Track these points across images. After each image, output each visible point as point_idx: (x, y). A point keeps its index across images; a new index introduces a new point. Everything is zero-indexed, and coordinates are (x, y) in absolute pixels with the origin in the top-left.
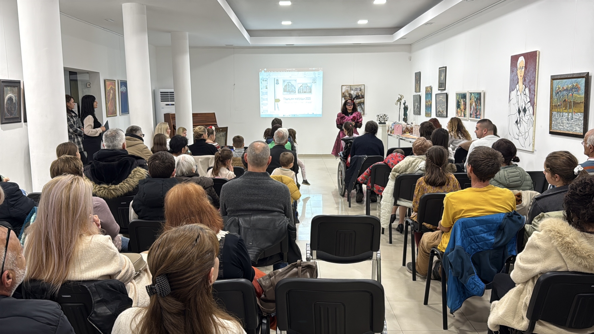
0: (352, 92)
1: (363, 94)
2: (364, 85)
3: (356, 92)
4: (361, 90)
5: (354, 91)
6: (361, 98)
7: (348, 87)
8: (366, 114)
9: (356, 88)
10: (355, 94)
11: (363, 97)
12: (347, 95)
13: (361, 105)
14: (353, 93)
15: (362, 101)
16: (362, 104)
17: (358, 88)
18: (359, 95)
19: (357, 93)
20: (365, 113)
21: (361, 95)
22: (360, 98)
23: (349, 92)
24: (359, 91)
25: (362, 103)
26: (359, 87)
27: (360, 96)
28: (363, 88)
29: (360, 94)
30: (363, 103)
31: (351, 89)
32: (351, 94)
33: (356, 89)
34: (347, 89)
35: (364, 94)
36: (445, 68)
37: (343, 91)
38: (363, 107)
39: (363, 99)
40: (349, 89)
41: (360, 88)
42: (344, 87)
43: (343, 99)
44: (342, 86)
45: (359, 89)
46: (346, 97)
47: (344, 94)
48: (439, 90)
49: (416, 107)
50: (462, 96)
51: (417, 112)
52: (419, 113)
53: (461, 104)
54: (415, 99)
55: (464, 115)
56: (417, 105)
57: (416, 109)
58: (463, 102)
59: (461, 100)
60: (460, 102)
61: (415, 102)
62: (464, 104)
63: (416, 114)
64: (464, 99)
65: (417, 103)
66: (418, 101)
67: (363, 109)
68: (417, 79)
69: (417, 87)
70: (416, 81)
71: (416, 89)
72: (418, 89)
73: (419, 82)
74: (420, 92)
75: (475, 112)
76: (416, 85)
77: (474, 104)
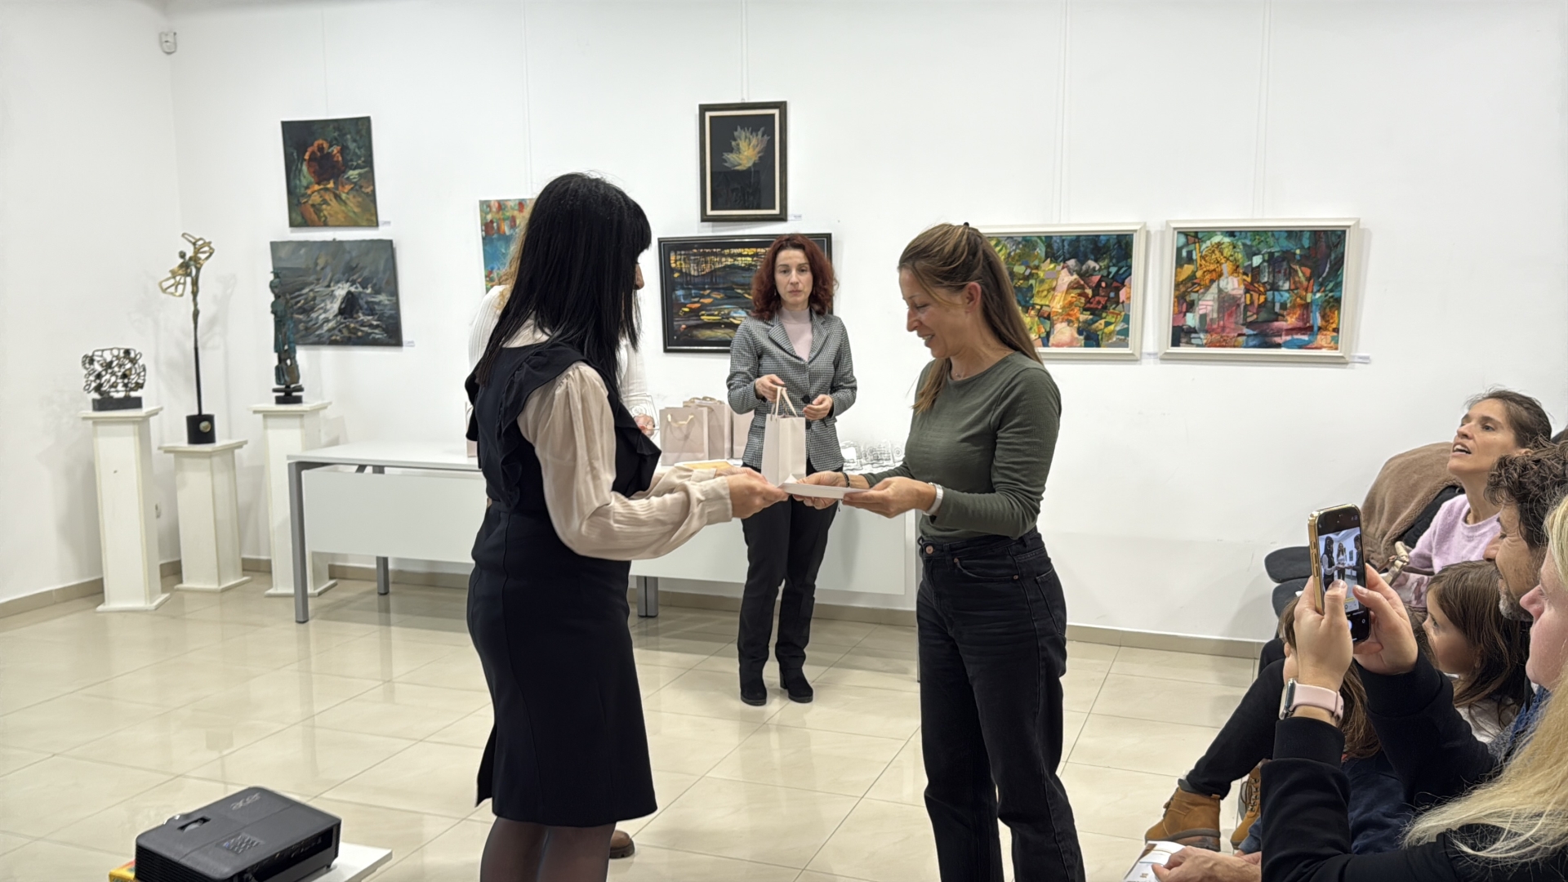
48: (705, 218)
49: (335, 307)
50: (1055, 246)
51: (354, 331)
52: (378, 334)
53: (1046, 286)
54: (300, 262)
55: (1087, 338)
56: (341, 291)
57: (330, 315)
58: (1066, 278)
59: (1037, 268)
60: (1027, 278)
61: (312, 278)
62: (1082, 287)
63: (333, 343)
64: (1082, 262)
65: (353, 283)
66: (366, 273)
68: (312, 158)
69: (329, 197)
70: (305, 168)
71: (317, 209)
72: (332, 208)
73: (353, 174)
74: (377, 225)
75: (1249, 320)
76: (317, 187)
77: (1232, 285)
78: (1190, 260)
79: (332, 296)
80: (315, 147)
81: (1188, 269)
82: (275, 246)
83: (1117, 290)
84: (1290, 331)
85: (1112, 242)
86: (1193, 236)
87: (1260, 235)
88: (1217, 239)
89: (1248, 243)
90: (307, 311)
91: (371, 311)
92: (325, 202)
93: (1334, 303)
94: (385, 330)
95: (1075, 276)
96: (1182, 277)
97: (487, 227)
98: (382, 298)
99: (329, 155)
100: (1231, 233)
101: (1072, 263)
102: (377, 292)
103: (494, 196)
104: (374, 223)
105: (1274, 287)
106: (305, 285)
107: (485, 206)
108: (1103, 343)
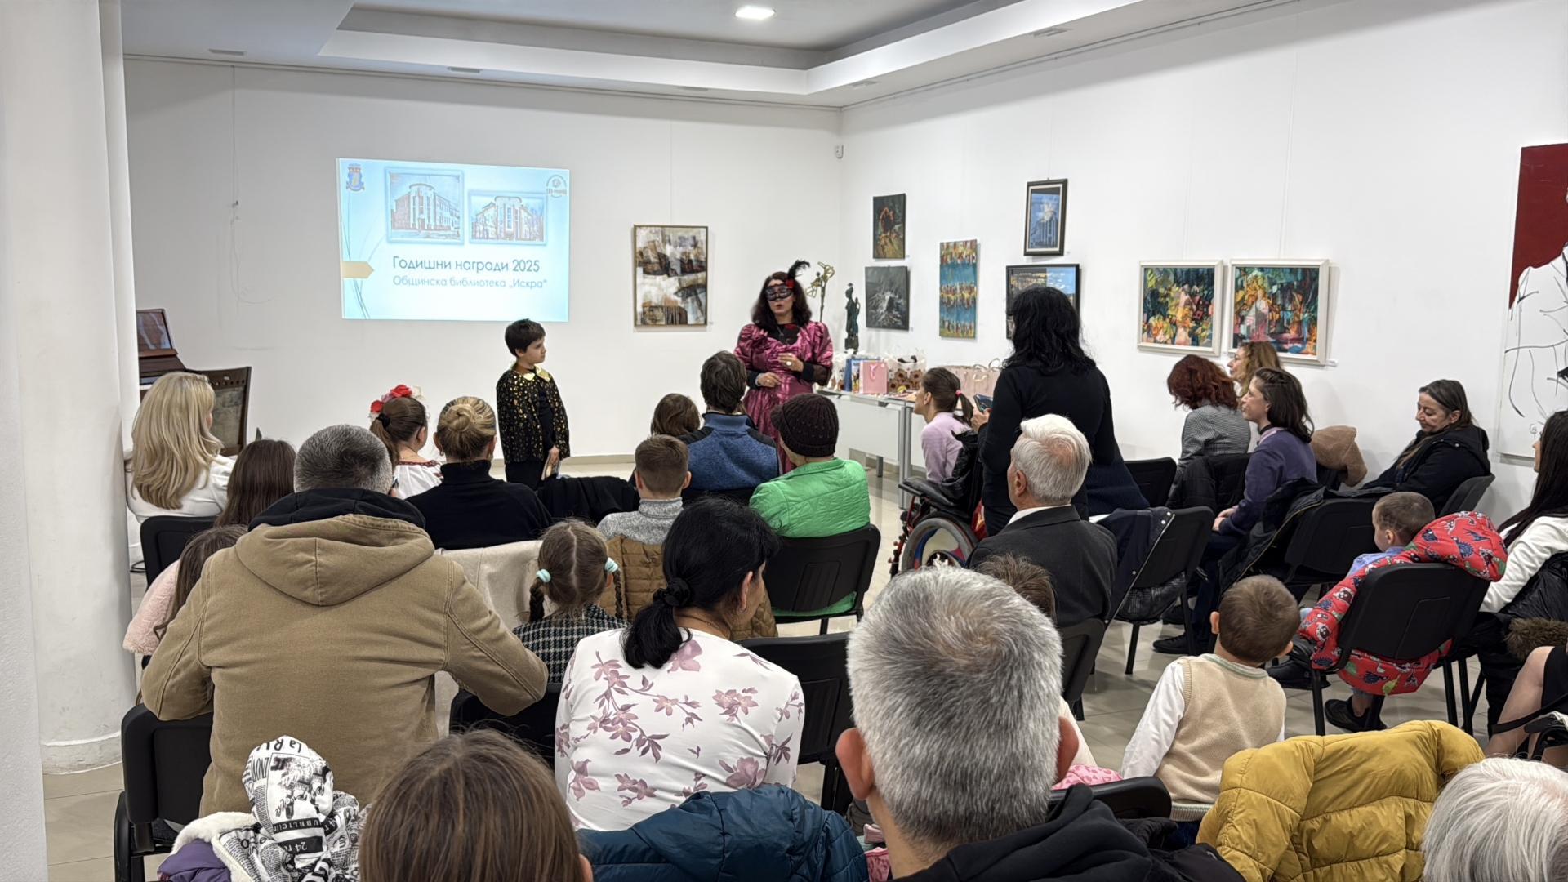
0: (669, 250)
1: (702, 258)
2: (707, 228)
3: (681, 249)
4: (695, 245)
5: (675, 247)
6: (697, 271)
7: (656, 232)
8: (712, 323)
9: (680, 238)
10: (678, 257)
11: (703, 267)
12: (653, 259)
13: (696, 294)
14: (672, 254)
15: (700, 281)
16: (698, 291)
17: (686, 236)
18: (690, 261)
19: (684, 253)
20: (709, 320)
21: (698, 261)
22: (693, 271)
23: (659, 250)
24: (690, 248)
25: (699, 286)
26: (692, 233)
27: (694, 263)
28: (702, 238)
29: (692, 257)
30: (704, 287)
31: (666, 241)
32: (665, 256)
33: (682, 241)
34: (652, 238)
35: (706, 258)
36: (1061, 186)
37: (640, 245)
38: (703, 301)
39: (703, 274)
40: (659, 238)
41: (694, 238)
42: (642, 235)
43: (640, 270)
44: (636, 227)
45: (692, 242)
46: (649, 267)
47: (641, 254)
48: (1026, 254)
49: (885, 305)
50: (1179, 275)
51: (891, 320)
52: (900, 323)
53: (1174, 303)
54: (874, 280)
55: (1193, 340)
56: (887, 297)
57: (883, 310)
58: (1184, 298)
59: (1170, 289)
60: (1167, 295)
61: (878, 289)
62: (1190, 304)
63: (884, 327)
64: (1191, 287)
65: (892, 292)
66: (897, 286)
67: (703, 307)
68: (883, 219)
69: (887, 241)
70: (880, 224)
71: (883, 249)
72: (888, 248)
73: (897, 227)
74: (904, 257)
75: (1272, 331)
76: (883, 235)
77: (1263, 305)
78: (1242, 288)
79: (884, 299)
80: (883, 213)
81: (1241, 293)
82: (867, 269)
83: (1208, 306)
84: (1293, 340)
85: (1205, 272)
86: (1244, 270)
87: (1276, 270)
88: (1255, 272)
89: (1270, 276)
90: (875, 308)
91: (897, 310)
92: (886, 244)
93: (1313, 321)
94: (902, 321)
95: (1188, 297)
96: (1238, 299)
97: (942, 258)
98: (902, 301)
99: (889, 216)
100: (1262, 269)
101: (1186, 286)
102: (900, 298)
103: (945, 241)
104: (902, 255)
105: (1284, 309)
106: (876, 292)
107: (942, 244)
108: (1201, 343)
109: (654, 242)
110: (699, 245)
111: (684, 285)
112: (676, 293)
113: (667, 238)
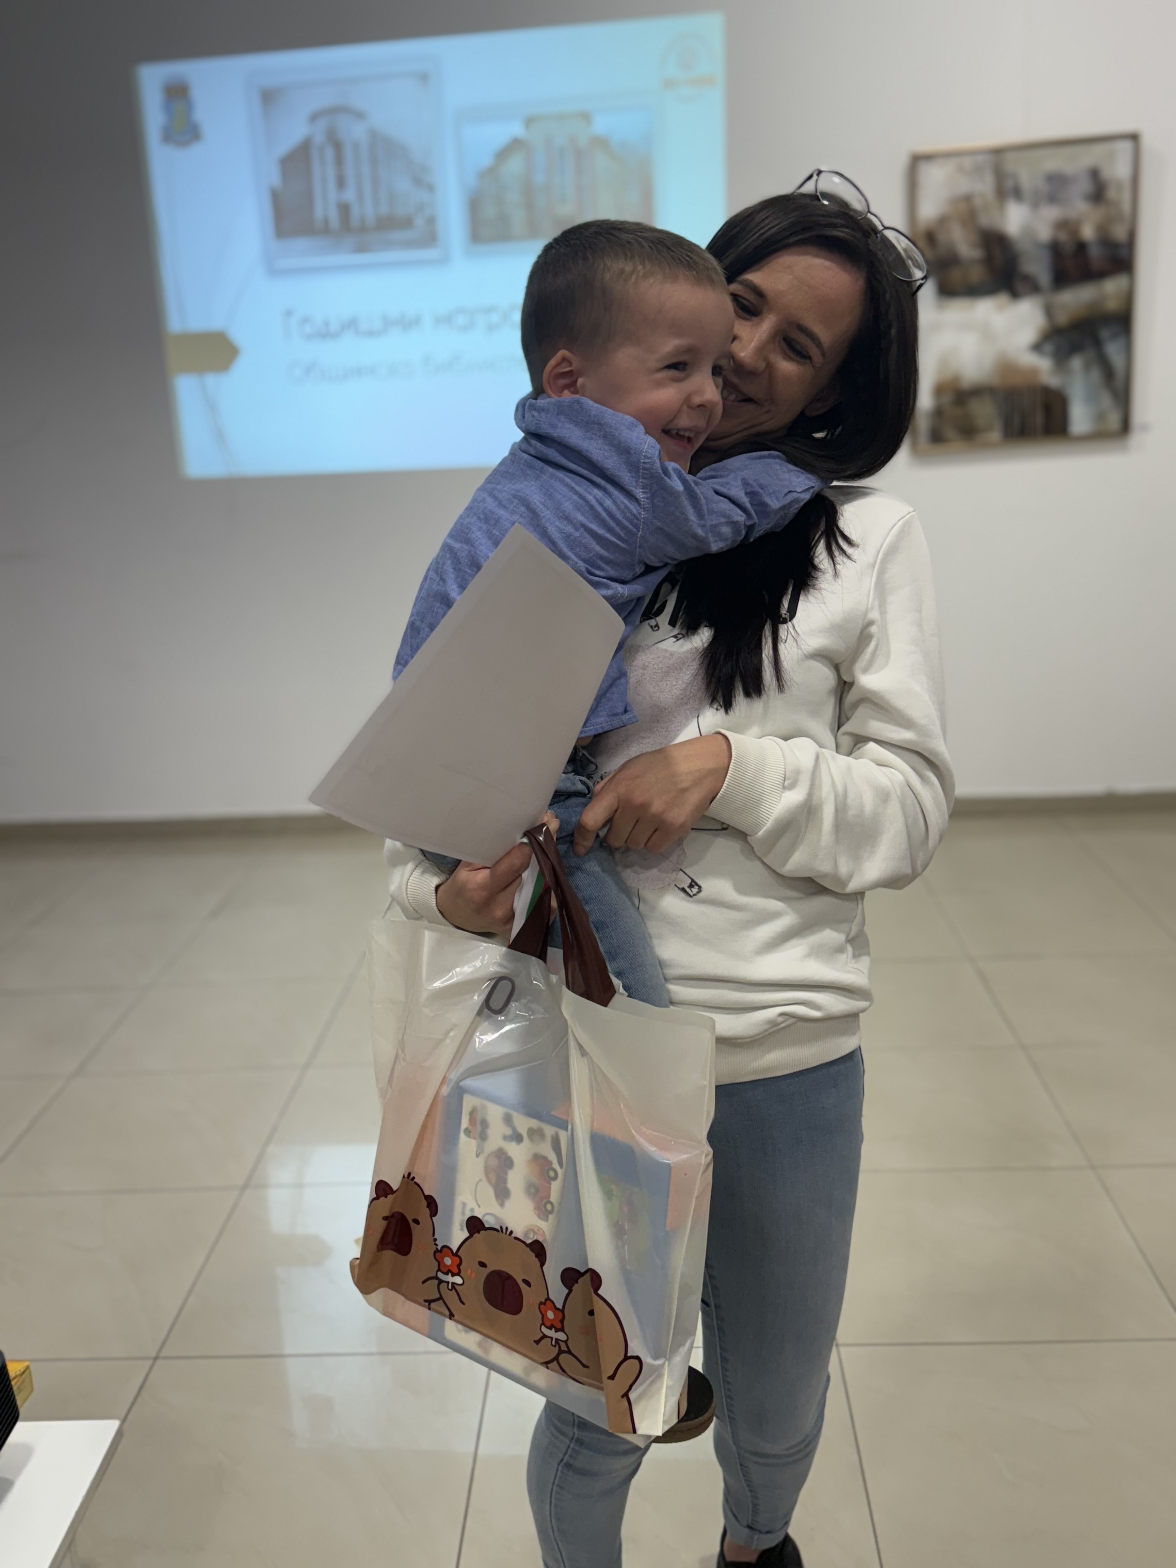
0: (1014, 220)
1: (1119, 233)
2: (1134, 138)
3: (1051, 214)
4: (1098, 195)
5: (1035, 207)
6: (1102, 275)
7: (978, 171)
8: (1145, 427)
9: (1051, 177)
10: (1045, 233)
11: (1120, 260)
12: (968, 250)
13: (1098, 344)
14: (1026, 229)
15: (1112, 305)
16: (1104, 334)
17: (1070, 168)
18: (1081, 245)
19: (1063, 225)
20: (1136, 418)
21: (1106, 242)
22: (1089, 276)
23: (985, 221)
24: (1081, 207)
25: (1107, 318)
26: (1088, 158)
27: (1094, 251)
28: (1122, 170)
29: (1088, 232)
30: (1124, 320)
31: (1007, 192)
32: (1002, 239)
33: (1057, 186)
34: (965, 186)
35: (1132, 232)
37: (929, 212)
38: (1118, 364)
39: (1124, 280)
40: (985, 188)
41: (1096, 172)
42: (936, 179)
44: (917, 161)
45: (1085, 186)
47: (931, 239)
67: (1119, 382)
109: (968, 199)
110: (1111, 193)
111: (1062, 319)
112: (1037, 347)
113: (1009, 184)
